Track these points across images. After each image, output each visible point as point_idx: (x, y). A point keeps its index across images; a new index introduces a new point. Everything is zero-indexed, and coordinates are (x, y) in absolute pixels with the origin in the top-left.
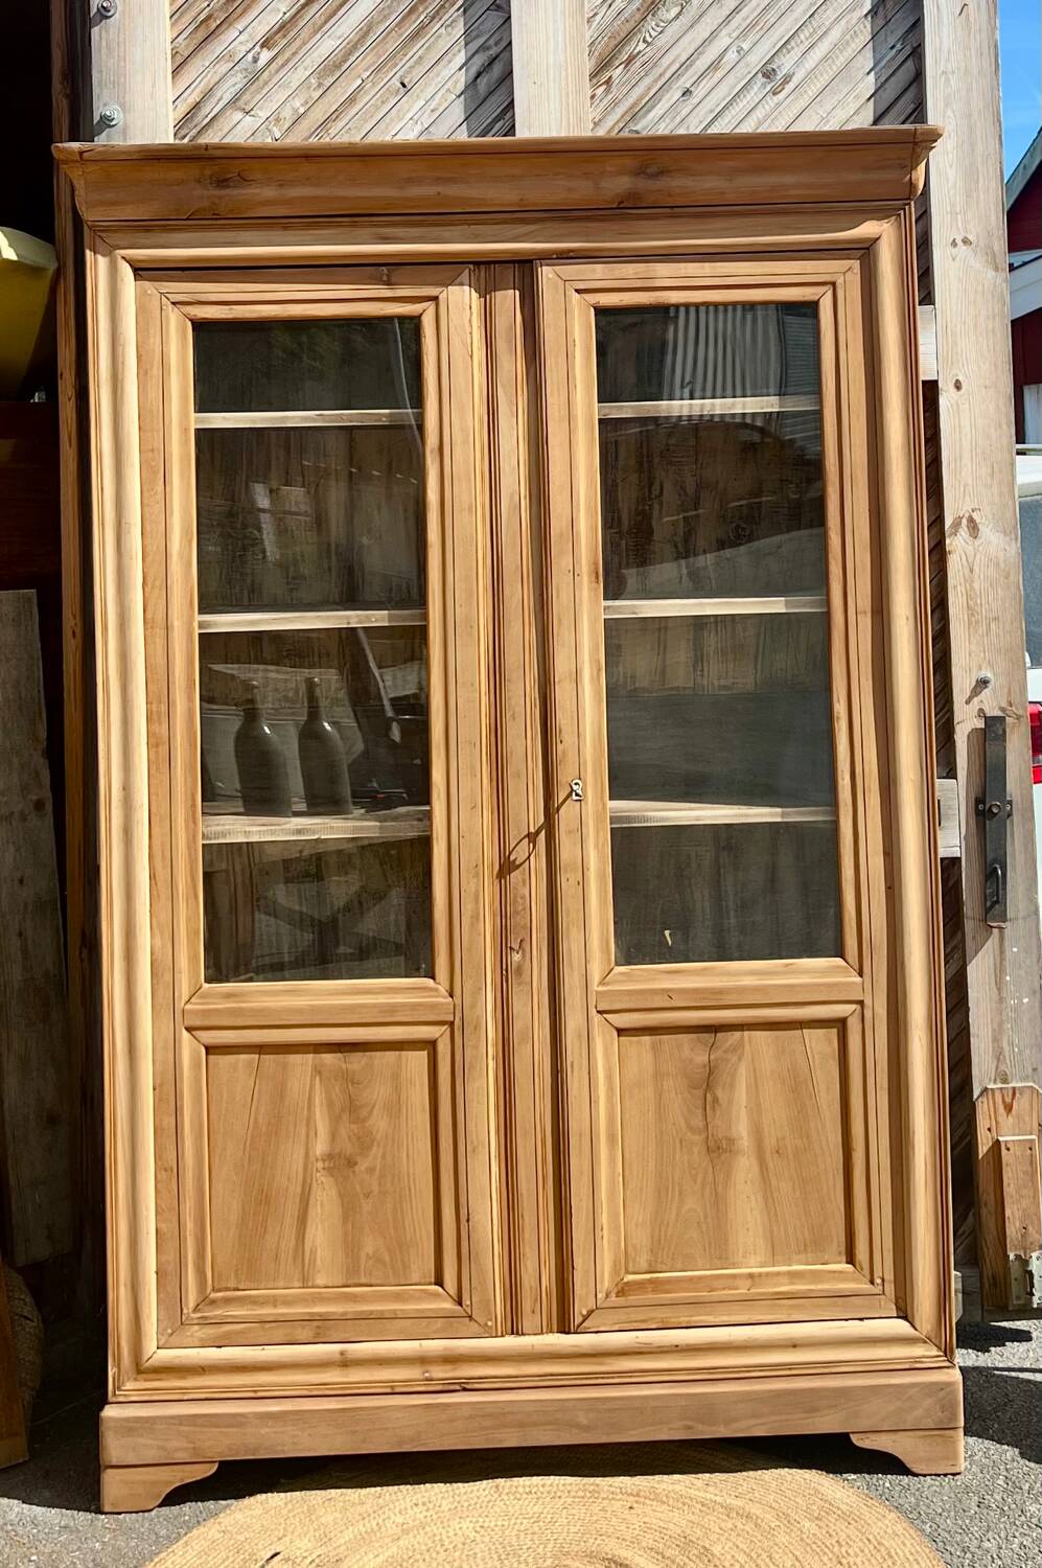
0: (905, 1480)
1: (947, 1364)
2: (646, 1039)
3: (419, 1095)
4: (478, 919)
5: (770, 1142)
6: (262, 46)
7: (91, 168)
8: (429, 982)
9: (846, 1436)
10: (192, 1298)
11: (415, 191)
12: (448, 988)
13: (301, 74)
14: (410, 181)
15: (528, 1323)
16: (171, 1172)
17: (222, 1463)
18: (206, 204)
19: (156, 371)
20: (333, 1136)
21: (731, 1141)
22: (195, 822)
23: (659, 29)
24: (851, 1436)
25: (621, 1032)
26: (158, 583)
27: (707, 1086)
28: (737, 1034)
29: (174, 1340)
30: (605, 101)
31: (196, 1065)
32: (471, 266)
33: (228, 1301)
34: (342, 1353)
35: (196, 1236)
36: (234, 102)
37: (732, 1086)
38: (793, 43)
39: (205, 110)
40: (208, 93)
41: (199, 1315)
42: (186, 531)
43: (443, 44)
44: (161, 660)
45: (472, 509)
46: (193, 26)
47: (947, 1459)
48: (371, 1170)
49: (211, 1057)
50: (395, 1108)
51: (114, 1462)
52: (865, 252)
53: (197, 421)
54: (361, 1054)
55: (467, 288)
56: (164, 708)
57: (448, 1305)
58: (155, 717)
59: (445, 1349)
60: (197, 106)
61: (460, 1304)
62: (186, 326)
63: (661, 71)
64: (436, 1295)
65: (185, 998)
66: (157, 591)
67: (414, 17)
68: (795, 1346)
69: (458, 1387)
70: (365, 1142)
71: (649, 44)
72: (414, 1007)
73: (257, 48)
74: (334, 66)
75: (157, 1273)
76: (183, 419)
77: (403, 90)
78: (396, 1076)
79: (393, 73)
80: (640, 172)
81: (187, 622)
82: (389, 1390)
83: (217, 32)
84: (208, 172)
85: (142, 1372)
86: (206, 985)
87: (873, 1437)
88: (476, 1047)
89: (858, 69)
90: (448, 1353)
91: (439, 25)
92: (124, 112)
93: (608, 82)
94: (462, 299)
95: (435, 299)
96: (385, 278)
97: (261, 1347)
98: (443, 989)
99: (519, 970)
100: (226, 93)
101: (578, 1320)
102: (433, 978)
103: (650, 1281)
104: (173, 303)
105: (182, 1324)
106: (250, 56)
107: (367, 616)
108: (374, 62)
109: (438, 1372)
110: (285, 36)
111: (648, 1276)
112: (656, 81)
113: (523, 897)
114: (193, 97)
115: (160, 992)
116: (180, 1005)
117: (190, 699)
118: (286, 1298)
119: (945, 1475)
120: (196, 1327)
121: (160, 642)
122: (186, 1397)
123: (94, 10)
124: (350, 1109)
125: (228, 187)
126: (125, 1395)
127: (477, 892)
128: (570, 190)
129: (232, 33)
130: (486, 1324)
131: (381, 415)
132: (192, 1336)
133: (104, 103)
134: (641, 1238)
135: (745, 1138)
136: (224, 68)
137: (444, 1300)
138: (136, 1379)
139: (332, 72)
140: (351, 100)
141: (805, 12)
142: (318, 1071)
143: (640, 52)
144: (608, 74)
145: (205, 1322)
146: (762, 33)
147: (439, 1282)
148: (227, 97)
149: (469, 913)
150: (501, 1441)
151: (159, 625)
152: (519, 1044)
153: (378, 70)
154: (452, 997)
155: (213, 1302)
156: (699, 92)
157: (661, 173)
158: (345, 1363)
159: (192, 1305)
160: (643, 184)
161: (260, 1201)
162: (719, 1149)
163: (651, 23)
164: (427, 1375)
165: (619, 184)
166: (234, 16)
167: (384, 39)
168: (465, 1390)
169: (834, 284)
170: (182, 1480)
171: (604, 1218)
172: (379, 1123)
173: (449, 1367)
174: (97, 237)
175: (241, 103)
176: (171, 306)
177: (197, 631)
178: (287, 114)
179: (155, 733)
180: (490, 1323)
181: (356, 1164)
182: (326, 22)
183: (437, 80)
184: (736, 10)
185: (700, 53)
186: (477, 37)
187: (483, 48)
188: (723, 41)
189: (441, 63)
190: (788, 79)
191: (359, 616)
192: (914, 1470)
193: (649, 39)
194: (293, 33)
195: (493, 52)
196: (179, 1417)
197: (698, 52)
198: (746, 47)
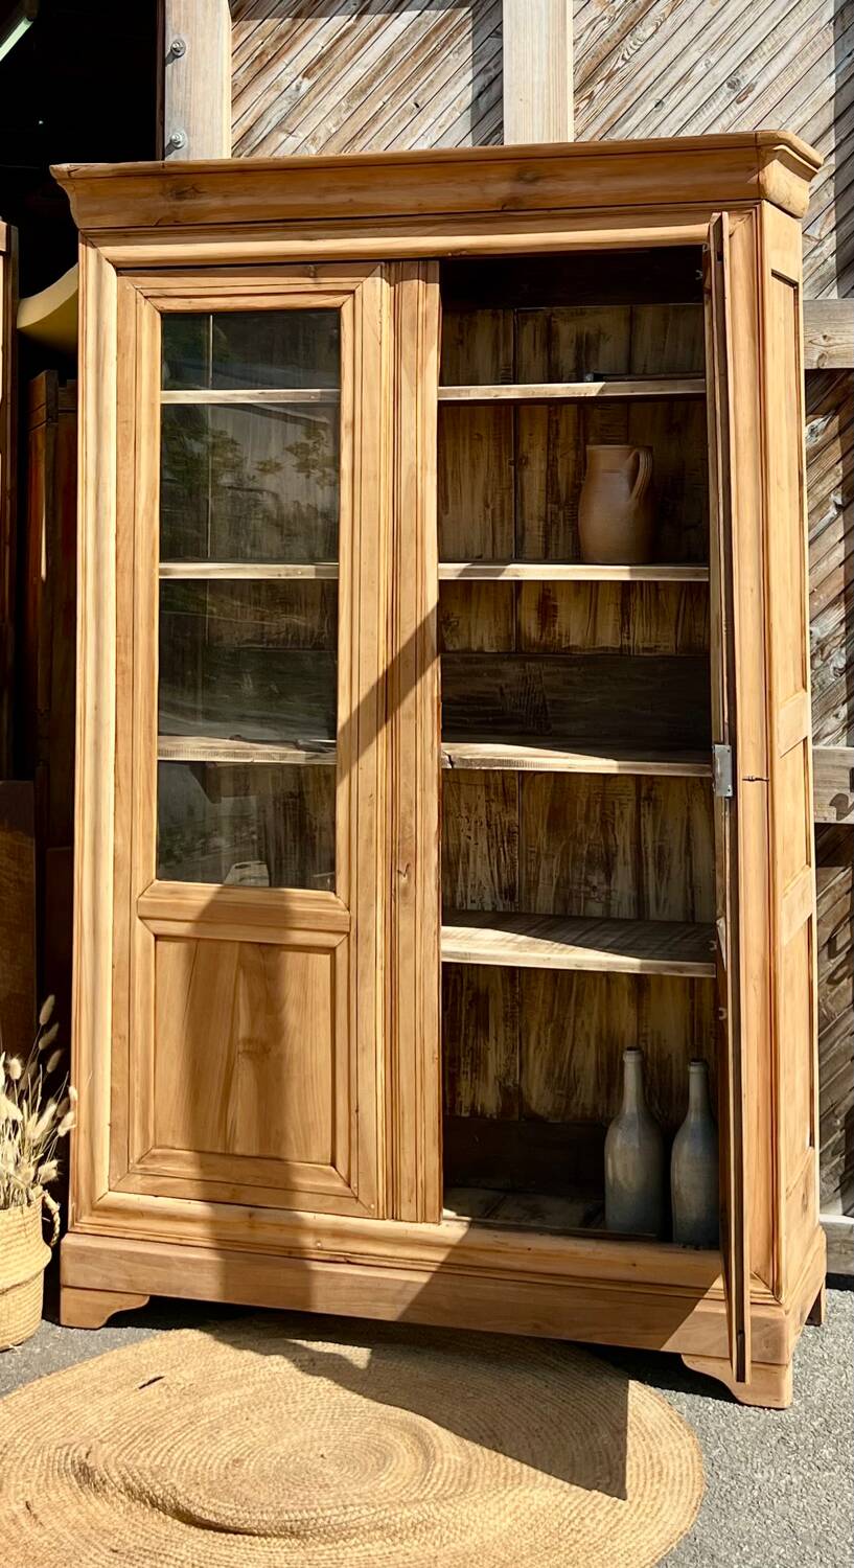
0: (730, 1406)
1: (773, 1302)
3: (322, 996)
4: (372, 843)
6: (304, 76)
7: (80, 184)
8: (331, 896)
9: (677, 1356)
10: (137, 1152)
11: (332, 199)
12: (346, 902)
13: (334, 99)
14: (329, 190)
15: (406, 1210)
16: (124, 1039)
17: (153, 1298)
18: (168, 213)
19: (131, 355)
20: (253, 1022)
22: (151, 740)
23: (636, 48)
24: (683, 1357)
26: (127, 535)
29: (122, 1185)
30: (587, 114)
31: (146, 950)
32: (383, 263)
33: (165, 1157)
34: (250, 1216)
35: (141, 1098)
36: (279, 126)
38: (756, 55)
39: (257, 133)
40: (259, 118)
41: (143, 1166)
42: (150, 489)
43: (450, 70)
44: (128, 600)
45: (377, 478)
46: (248, 64)
47: (770, 1393)
48: (281, 1057)
49: (158, 943)
50: (302, 1005)
51: (70, 1284)
53: (162, 397)
55: (378, 279)
56: (130, 641)
57: (339, 1185)
58: (122, 649)
59: (336, 1224)
60: (250, 129)
61: (349, 1186)
62: (156, 316)
63: (637, 85)
64: (330, 1175)
65: (139, 892)
66: (126, 542)
67: (427, 46)
68: (635, 1265)
69: (342, 1259)
70: (277, 1033)
71: (627, 61)
72: (318, 916)
73: (300, 78)
74: (361, 91)
75: (110, 1125)
76: (152, 395)
77: (416, 110)
78: (304, 976)
79: (408, 96)
80: (519, 178)
81: (150, 569)
82: (286, 1254)
83: (268, 66)
84: (169, 186)
85: (94, 1209)
86: (157, 882)
87: (702, 1361)
88: (367, 957)
89: (816, 77)
90: (337, 1227)
91: (448, 52)
92: (188, 136)
93: (591, 97)
94: (375, 290)
95: (353, 292)
96: (312, 274)
98: (342, 903)
99: (405, 892)
100: (274, 117)
102: (335, 892)
104: (146, 297)
105: (128, 1172)
106: (294, 86)
107: (294, 570)
108: (393, 87)
109: (328, 1245)
110: (322, 67)
112: (632, 94)
113: (410, 827)
114: (247, 123)
115: (121, 884)
116: (135, 896)
117: (150, 634)
119: (769, 1408)
120: (139, 1177)
121: (128, 584)
122: (127, 1236)
123: (168, 51)
124: (265, 1000)
125: (185, 198)
126: (81, 1228)
127: (371, 819)
128: (460, 195)
129: (280, 66)
130: (370, 1207)
131: (312, 394)
132: (136, 1183)
133: (174, 130)
136: (273, 95)
137: (337, 1181)
138: (91, 1215)
139: (359, 96)
140: (374, 119)
141: (769, 25)
142: (241, 965)
143: (618, 69)
144: (590, 90)
145: (145, 1173)
146: (728, 47)
147: (333, 1164)
148: (275, 121)
149: (365, 837)
150: (376, 1313)
151: (126, 571)
152: (404, 958)
153: (396, 93)
154: (349, 909)
155: (154, 1157)
156: (670, 103)
157: (536, 180)
158: (252, 1224)
159: (137, 1156)
160: (522, 189)
163: (629, 42)
164: (319, 1245)
165: (501, 189)
166: (282, 51)
167: (402, 66)
168: (349, 1263)
170: (121, 1307)
172: (291, 1015)
173: (338, 1240)
174: (88, 242)
175: (285, 126)
176: (143, 300)
177: (157, 577)
178: (322, 134)
179: (122, 663)
180: (373, 1206)
181: (269, 1050)
182: (355, 54)
183: (446, 99)
184: (705, 27)
185: (672, 68)
186: (480, 60)
187: (484, 70)
188: (694, 55)
189: (449, 85)
190: (750, 88)
191: (287, 569)
192: (740, 1399)
193: (627, 57)
194: (328, 65)
195: (492, 74)
196: (120, 1252)
197: (670, 67)
198: (713, 60)
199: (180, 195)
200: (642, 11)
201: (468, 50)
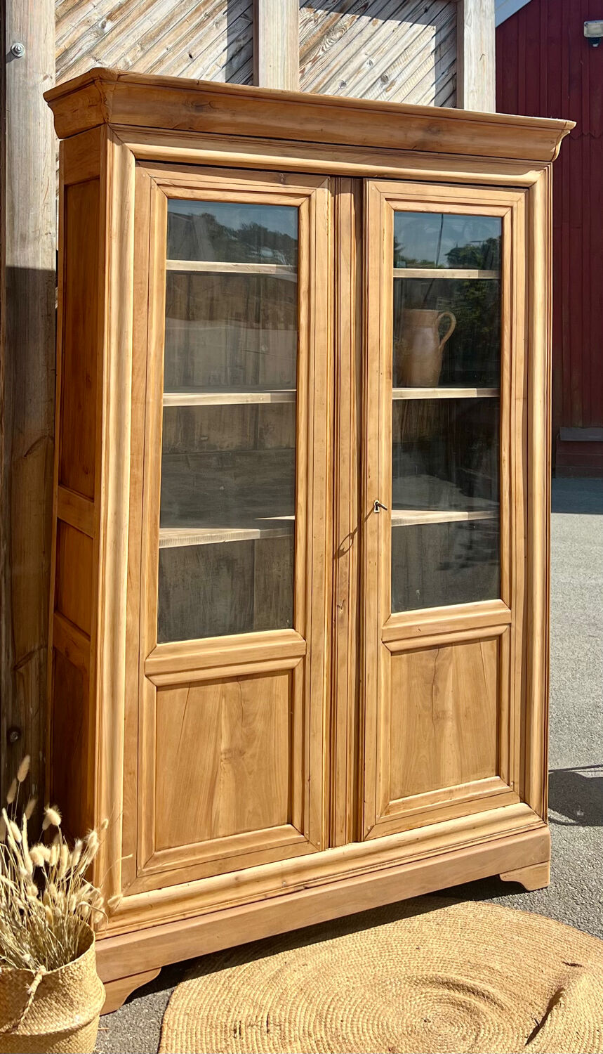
1: (544, 825)
2: (405, 656)
3: (283, 705)
4: (322, 589)
5: (462, 710)
6: (107, 19)
8: (291, 631)
9: (497, 876)
10: (143, 859)
11: (309, 127)
12: (303, 634)
13: (130, 41)
14: (307, 120)
15: (338, 838)
16: (133, 774)
17: (163, 968)
18: (186, 120)
19: (146, 230)
20: (232, 736)
21: (444, 712)
22: (156, 531)
24: (500, 875)
25: (393, 653)
26: (141, 373)
27: (433, 682)
28: (450, 648)
29: (132, 889)
31: (150, 699)
32: (329, 177)
33: (165, 856)
34: (237, 878)
35: (147, 817)
36: (89, 52)
37: (446, 680)
39: (71, 55)
40: (74, 45)
41: (147, 869)
44: (141, 425)
45: (325, 330)
47: (543, 879)
48: (253, 756)
49: (159, 692)
50: (269, 715)
52: (528, 188)
53: (168, 265)
54: (250, 681)
55: (326, 190)
56: (141, 457)
57: (296, 836)
58: (135, 464)
59: (294, 864)
60: (66, 52)
62: (165, 201)
64: (288, 830)
65: (146, 656)
66: (140, 379)
67: (198, 14)
68: (474, 828)
69: (302, 887)
70: (250, 738)
72: (284, 647)
73: (104, 19)
74: (151, 38)
75: (123, 845)
76: (161, 263)
78: (270, 693)
79: (184, 48)
80: (428, 129)
81: (157, 399)
82: (264, 898)
84: (191, 99)
85: (112, 916)
86: (159, 645)
87: (510, 874)
88: (318, 671)
90: (298, 866)
91: (212, 22)
92: (26, 49)
94: (322, 195)
95: (309, 196)
96: (282, 180)
97: (187, 884)
98: (300, 635)
99: (341, 619)
100: (84, 45)
101: (365, 834)
102: (295, 629)
103: (403, 803)
104: (158, 185)
105: (137, 877)
108: (174, 39)
109: (292, 880)
110: (121, 14)
111: (401, 800)
113: (345, 574)
114: (65, 45)
115: (131, 653)
116: (142, 660)
117: (157, 451)
118: (201, 847)
120: (146, 878)
121: (140, 413)
122: (141, 928)
124: (243, 717)
125: (202, 111)
127: (322, 572)
128: (392, 135)
129: (89, 7)
130: (317, 844)
132: (143, 884)
134: (398, 777)
135: (451, 709)
137: (294, 834)
139: (149, 42)
142: (223, 695)
145: (149, 874)
147: (290, 822)
148: (85, 49)
149: (317, 586)
151: (141, 401)
152: (341, 666)
153: (177, 44)
154: (305, 639)
155: (156, 859)
156: (350, 85)
157: (438, 132)
158: (238, 884)
159: (143, 864)
160: (429, 137)
161: (187, 785)
162: (437, 717)
163: (326, 40)
164: (284, 883)
165: (416, 136)
168: (306, 888)
169: (512, 207)
170: (138, 985)
171: (381, 769)
172: (259, 725)
173: (297, 876)
174: (115, 136)
175: (94, 53)
176: (156, 186)
177: (162, 405)
180: (319, 843)
181: (245, 753)
183: (210, 56)
184: (369, 39)
185: (351, 62)
186: (233, 32)
187: (236, 40)
188: (362, 57)
189: (213, 47)
190: (393, 83)
191: (252, 396)
192: (529, 889)
193: (325, 50)
194: (126, 13)
195: (242, 43)
196: (138, 942)
197: (349, 60)
198: (373, 61)
200: (334, 20)
201: (224, 25)
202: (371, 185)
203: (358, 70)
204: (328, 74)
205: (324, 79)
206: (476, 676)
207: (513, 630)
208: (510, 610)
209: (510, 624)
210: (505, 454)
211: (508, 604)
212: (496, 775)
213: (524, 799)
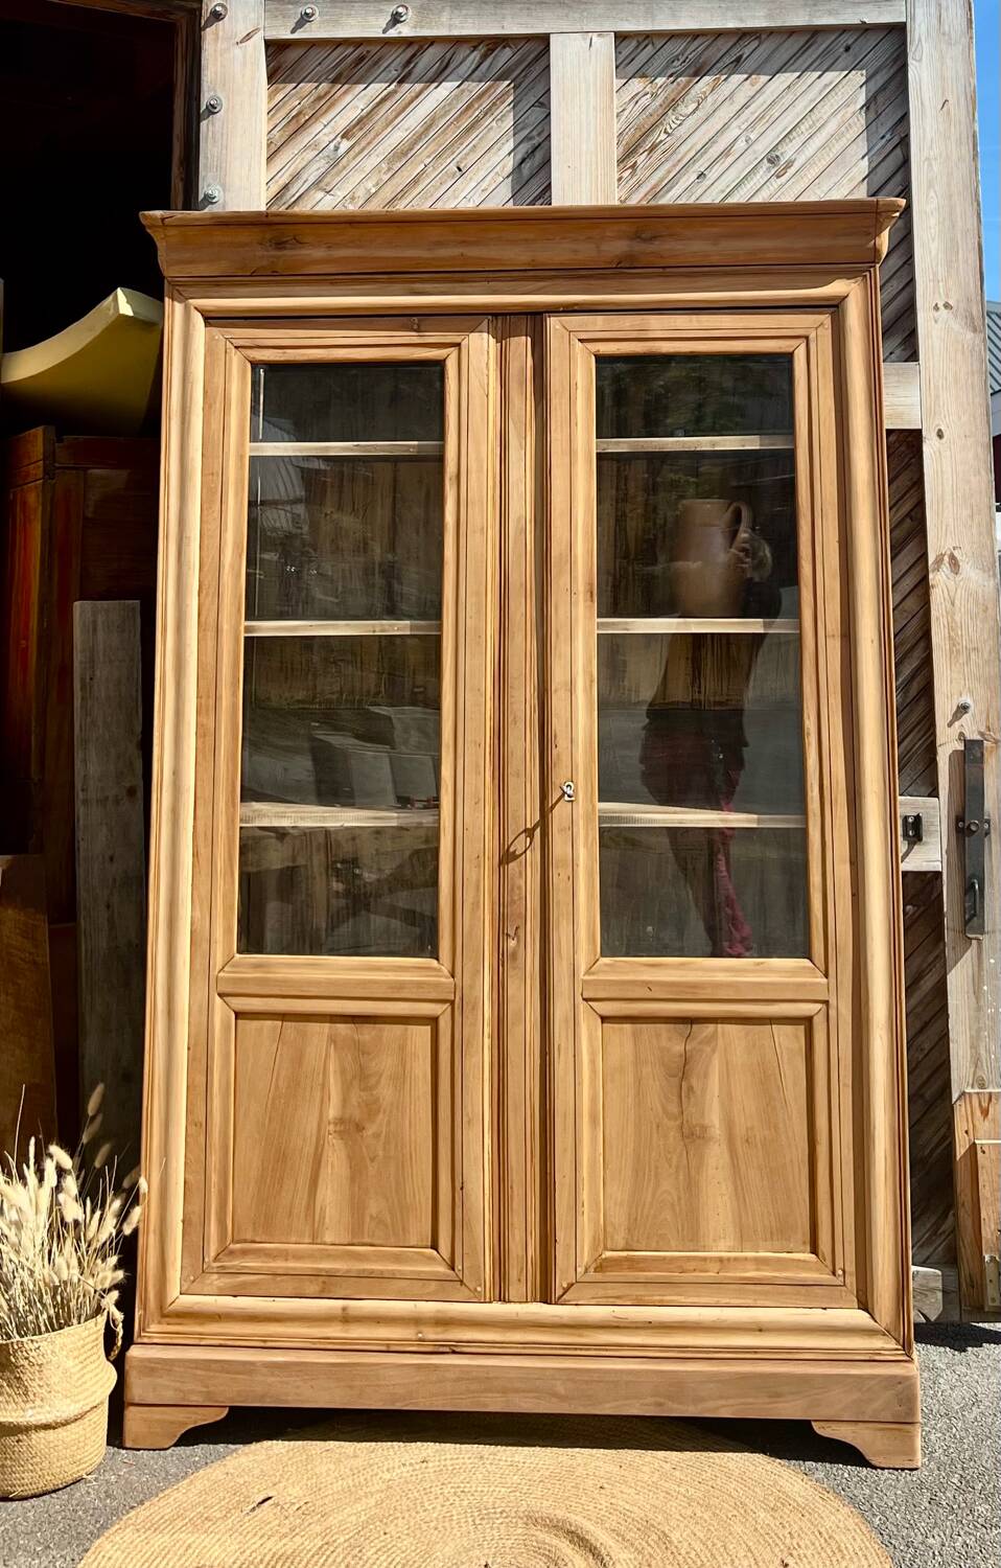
1: (905, 1358)
2: (627, 1027)
3: (422, 1067)
4: (478, 907)
5: (740, 1131)
6: (342, 137)
7: (172, 232)
8: (434, 963)
9: (808, 1423)
10: (213, 1248)
11: (443, 252)
12: (450, 969)
13: (374, 160)
14: (440, 244)
15: (515, 1290)
16: (199, 1126)
17: (232, 1409)
18: (265, 263)
19: (219, 406)
20: (345, 1101)
21: (704, 1128)
22: (234, 806)
23: (678, 122)
24: (813, 1424)
25: (604, 1019)
26: (211, 591)
27: (683, 1073)
28: (711, 1027)
29: (196, 1287)
30: (631, 183)
31: (226, 1028)
32: (490, 317)
33: (245, 1253)
34: (344, 1309)
35: (220, 1191)
36: (317, 184)
37: (706, 1076)
38: (794, 134)
39: (292, 191)
40: (295, 177)
41: (220, 1264)
42: (237, 545)
43: (493, 136)
44: (211, 660)
45: (483, 530)
46: (283, 123)
47: (903, 1453)
48: (377, 1136)
49: (239, 1021)
50: (400, 1079)
51: (137, 1401)
52: (836, 307)
53: (251, 450)
54: (372, 1026)
55: (485, 335)
56: (212, 702)
57: (442, 1269)
58: (204, 708)
59: (438, 1311)
60: (286, 187)
61: (453, 1269)
62: (245, 366)
63: (679, 157)
64: (431, 1259)
65: (219, 967)
66: (209, 599)
67: (470, 112)
68: (760, 1330)
69: (447, 1350)
70: (372, 1108)
71: (669, 135)
72: (419, 985)
73: (339, 139)
74: (403, 153)
75: (183, 1222)
76: (240, 447)
77: (459, 174)
78: (402, 1048)
79: (449, 161)
80: (637, 236)
81: (235, 627)
82: (384, 1348)
83: (305, 126)
84: (268, 236)
85: (164, 1316)
86: (238, 956)
87: (834, 1426)
88: (474, 1025)
89: (853, 155)
90: (440, 1315)
91: (491, 119)
92: (224, 191)
93: (634, 167)
94: (481, 346)
95: (458, 345)
96: (415, 327)
97: (272, 1299)
98: (445, 970)
99: (514, 955)
100: (311, 176)
101: (559, 1292)
102: (437, 959)
103: (627, 1259)
104: (236, 347)
105: (203, 1272)
106: (332, 145)
107: (390, 625)
108: (436, 151)
109: (431, 1334)
110: (361, 129)
111: (625, 1254)
113: (519, 888)
114: (282, 181)
115: (198, 961)
116: (214, 973)
117: (235, 694)
118: (297, 1253)
119: (903, 1470)
120: (216, 1276)
121: (211, 643)
122: (203, 1343)
123: (203, 107)
124: (360, 1077)
125: (285, 248)
126: (149, 1337)
127: (478, 881)
128: (575, 251)
129: (318, 127)
130: (476, 1289)
131: (410, 446)
132: (211, 1284)
133: (209, 185)
134: (619, 1217)
135: (717, 1126)
136: (310, 154)
137: (440, 1264)
138: (159, 1323)
139: (400, 159)
140: (415, 181)
141: (805, 107)
142: (332, 1040)
143: (661, 141)
144: (634, 160)
145: (223, 1272)
146: (767, 125)
147: (435, 1246)
148: (311, 180)
149: (471, 900)
150: (485, 1405)
151: (210, 628)
152: (513, 1024)
153: (439, 156)
154: (453, 977)
155: (232, 1253)
156: (712, 175)
157: (653, 238)
158: (346, 1319)
159: (213, 1254)
160: (639, 247)
161: (277, 1160)
162: (693, 1136)
163: (671, 116)
164: (420, 1335)
165: (617, 247)
166: (320, 112)
167: (445, 130)
168: (454, 1352)
169: (809, 338)
170: (195, 1422)
171: (585, 1196)
172: (386, 1092)
173: (439, 1329)
174: (175, 292)
175: (322, 184)
176: (234, 350)
177: (243, 635)
178: (361, 194)
179: (202, 725)
180: (479, 1289)
181: (364, 1128)
182: (396, 117)
183: (488, 165)
184: (745, 106)
185: (714, 142)
186: (522, 129)
187: (528, 138)
188: (733, 132)
189: (492, 151)
190: (790, 164)
191: (382, 625)
192: (873, 1463)
193: (669, 131)
194: (367, 127)
195: (536, 141)
196: (196, 1361)
197: (712, 141)
198: (753, 137)
199: (280, 245)
200: (683, 89)
201: (509, 121)
202: (554, 323)
203: (726, 153)
204: (674, 166)
205: (669, 172)
206: (766, 1080)
207: (832, 1013)
208: (825, 980)
209: (826, 1002)
210: (810, 724)
211: (823, 968)
212: (812, 1253)
213: (865, 1305)
